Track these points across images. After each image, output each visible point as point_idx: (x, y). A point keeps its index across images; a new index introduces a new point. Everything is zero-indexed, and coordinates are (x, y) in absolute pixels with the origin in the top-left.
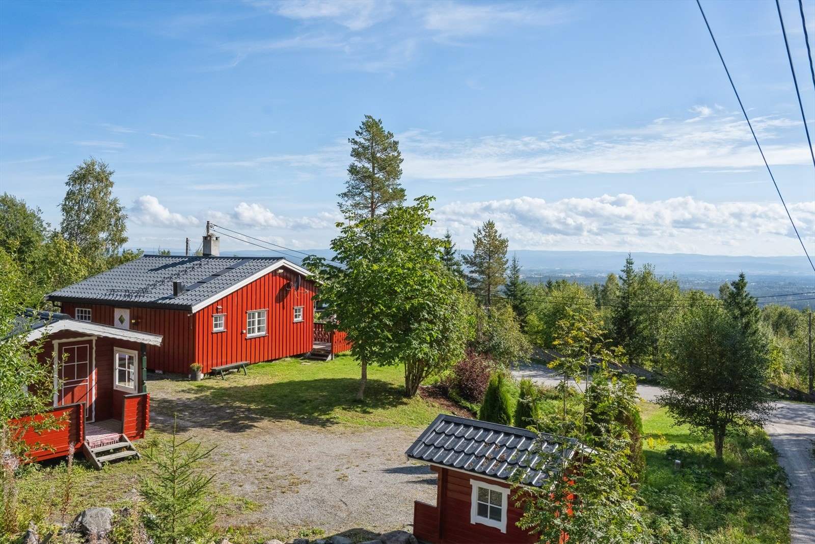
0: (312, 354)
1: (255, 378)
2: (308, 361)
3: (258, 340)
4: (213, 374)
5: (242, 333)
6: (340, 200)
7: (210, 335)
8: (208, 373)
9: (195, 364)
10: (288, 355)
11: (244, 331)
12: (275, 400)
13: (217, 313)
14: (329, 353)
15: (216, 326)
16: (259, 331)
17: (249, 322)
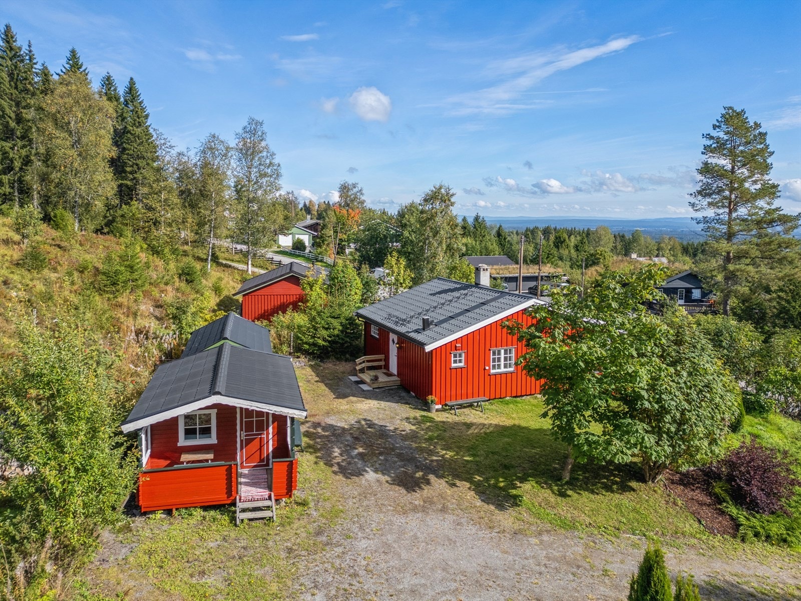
3: (504, 376)
5: (485, 369)
6: (692, 200)
7: (448, 371)
9: (430, 396)
11: (487, 368)
13: (456, 350)
15: (455, 362)
16: (505, 367)
17: (494, 360)
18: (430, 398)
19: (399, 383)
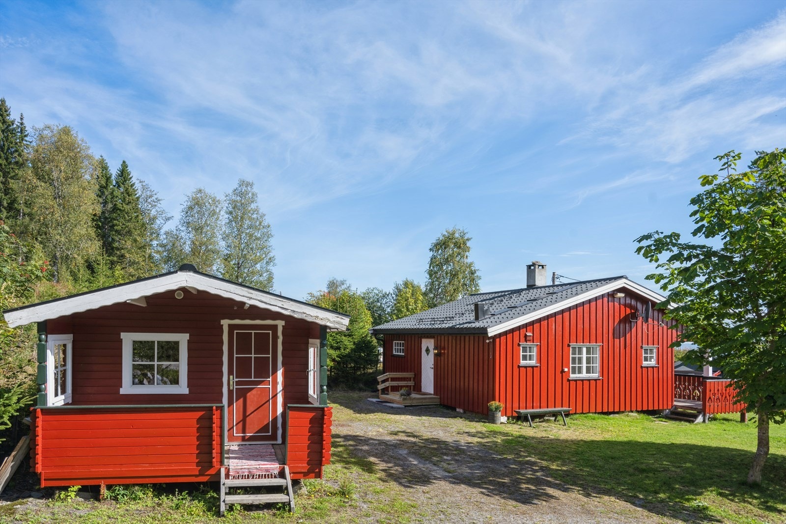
0: (673, 413)
1: (575, 430)
2: (664, 420)
3: (586, 383)
4: (520, 418)
5: (563, 372)
7: (516, 370)
8: (513, 418)
9: (493, 402)
10: (634, 409)
11: (566, 370)
12: (593, 461)
13: (526, 341)
14: (699, 413)
15: (525, 358)
16: (588, 371)
17: (574, 359)
18: (494, 404)
19: (438, 402)
